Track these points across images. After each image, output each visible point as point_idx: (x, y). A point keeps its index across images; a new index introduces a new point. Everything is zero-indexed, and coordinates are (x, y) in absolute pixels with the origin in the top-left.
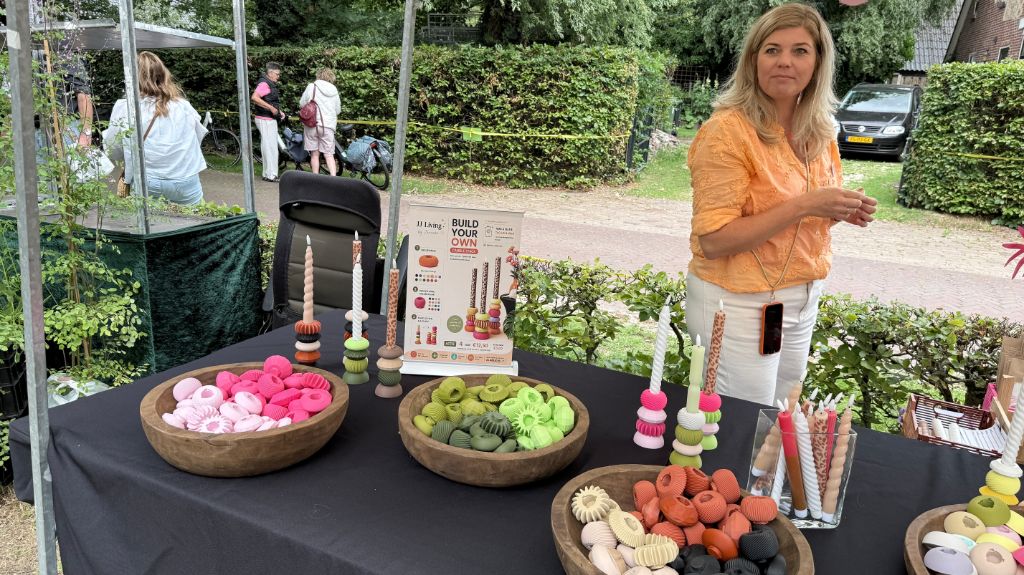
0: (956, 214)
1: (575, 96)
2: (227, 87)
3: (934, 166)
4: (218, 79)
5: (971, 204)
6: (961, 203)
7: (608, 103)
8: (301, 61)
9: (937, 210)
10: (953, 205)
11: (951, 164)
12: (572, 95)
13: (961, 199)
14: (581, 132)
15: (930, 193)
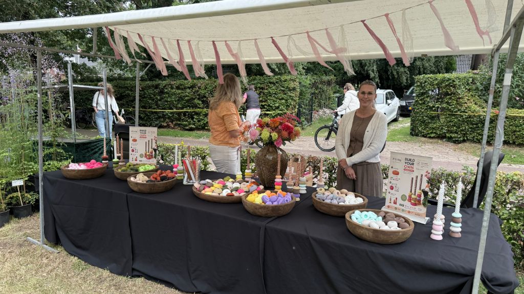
0: (430, 137)
1: (271, 96)
2: (131, 98)
3: (420, 118)
4: (128, 95)
5: (435, 133)
6: (432, 133)
7: (285, 98)
8: (161, 87)
9: (423, 136)
10: (428, 134)
11: (426, 117)
12: (270, 96)
13: (431, 131)
15: (420, 129)
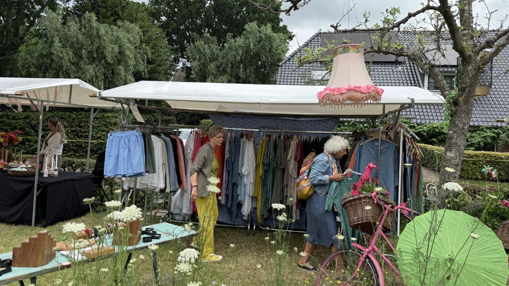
14: (97, 139)
